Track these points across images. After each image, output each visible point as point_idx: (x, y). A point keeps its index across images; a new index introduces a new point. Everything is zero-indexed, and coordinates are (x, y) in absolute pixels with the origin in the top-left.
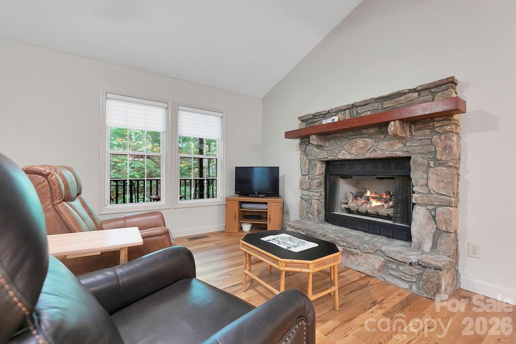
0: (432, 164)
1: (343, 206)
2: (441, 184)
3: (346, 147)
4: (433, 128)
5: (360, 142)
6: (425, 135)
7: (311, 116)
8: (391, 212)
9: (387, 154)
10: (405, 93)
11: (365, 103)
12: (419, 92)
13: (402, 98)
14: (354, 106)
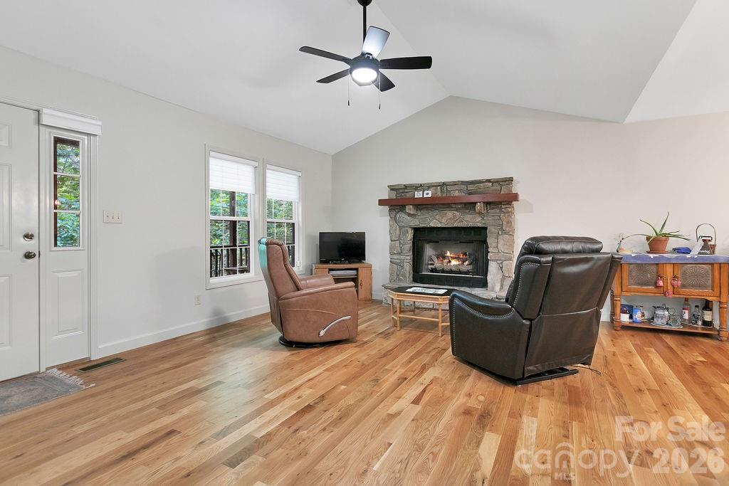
0: (500, 232)
1: (430, 267)
2: (506, 247)
3: (437, 217)
4: (501, 208)
5: (450, 214)
6: (496, 213)
7: (403, 187)
8: (470, 268)
9: (471, 225)
10: (483, 182)
11: (455, 184)
12: (493, 183)
13: (481, 185)
14: (444, 184)
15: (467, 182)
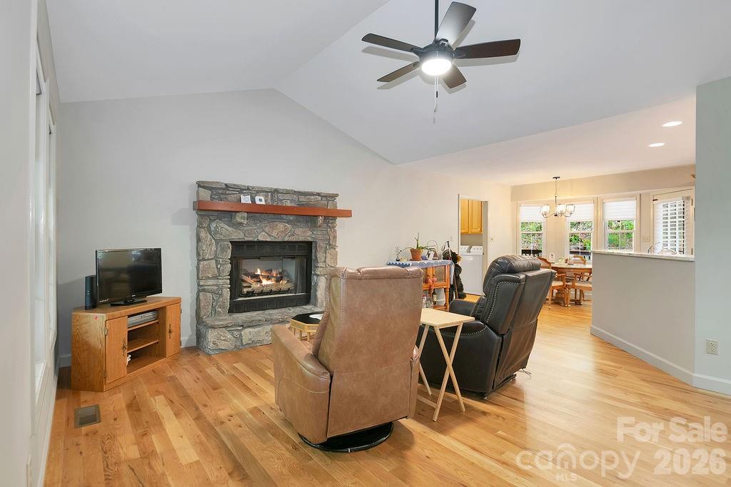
0: (328, 247)
3: (267, 229)
4: (328, 223)
5: (281, 226)
6: (324, 227)
9: (302, 239)
10: (314, 195)
11: (288, 192)
12: (322, 197)
13: (312, 197)
14: (276, 191)
15: (299, 192)
